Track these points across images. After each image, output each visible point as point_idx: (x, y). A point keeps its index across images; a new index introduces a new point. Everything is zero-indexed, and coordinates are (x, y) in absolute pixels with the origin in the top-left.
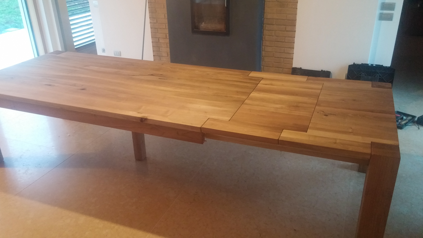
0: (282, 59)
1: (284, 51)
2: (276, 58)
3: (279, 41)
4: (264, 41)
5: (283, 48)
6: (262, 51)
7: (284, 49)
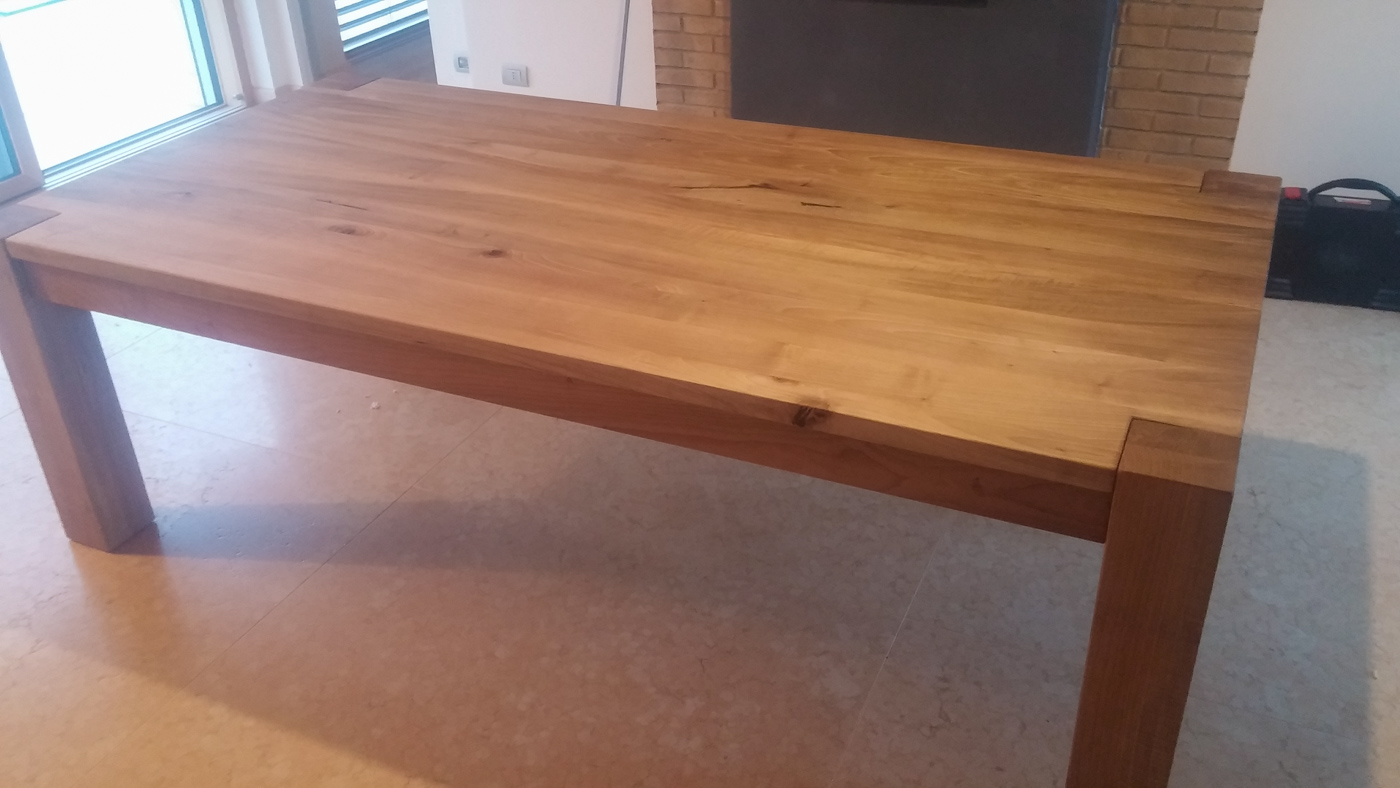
0: (1196, 99)
1: (1208, 66)
2: (1167, 95)
3: (1187, 27)
4: (1122, 27)
5: (1206, 56)
6: (1112, 66)
7: (1209, 60)
